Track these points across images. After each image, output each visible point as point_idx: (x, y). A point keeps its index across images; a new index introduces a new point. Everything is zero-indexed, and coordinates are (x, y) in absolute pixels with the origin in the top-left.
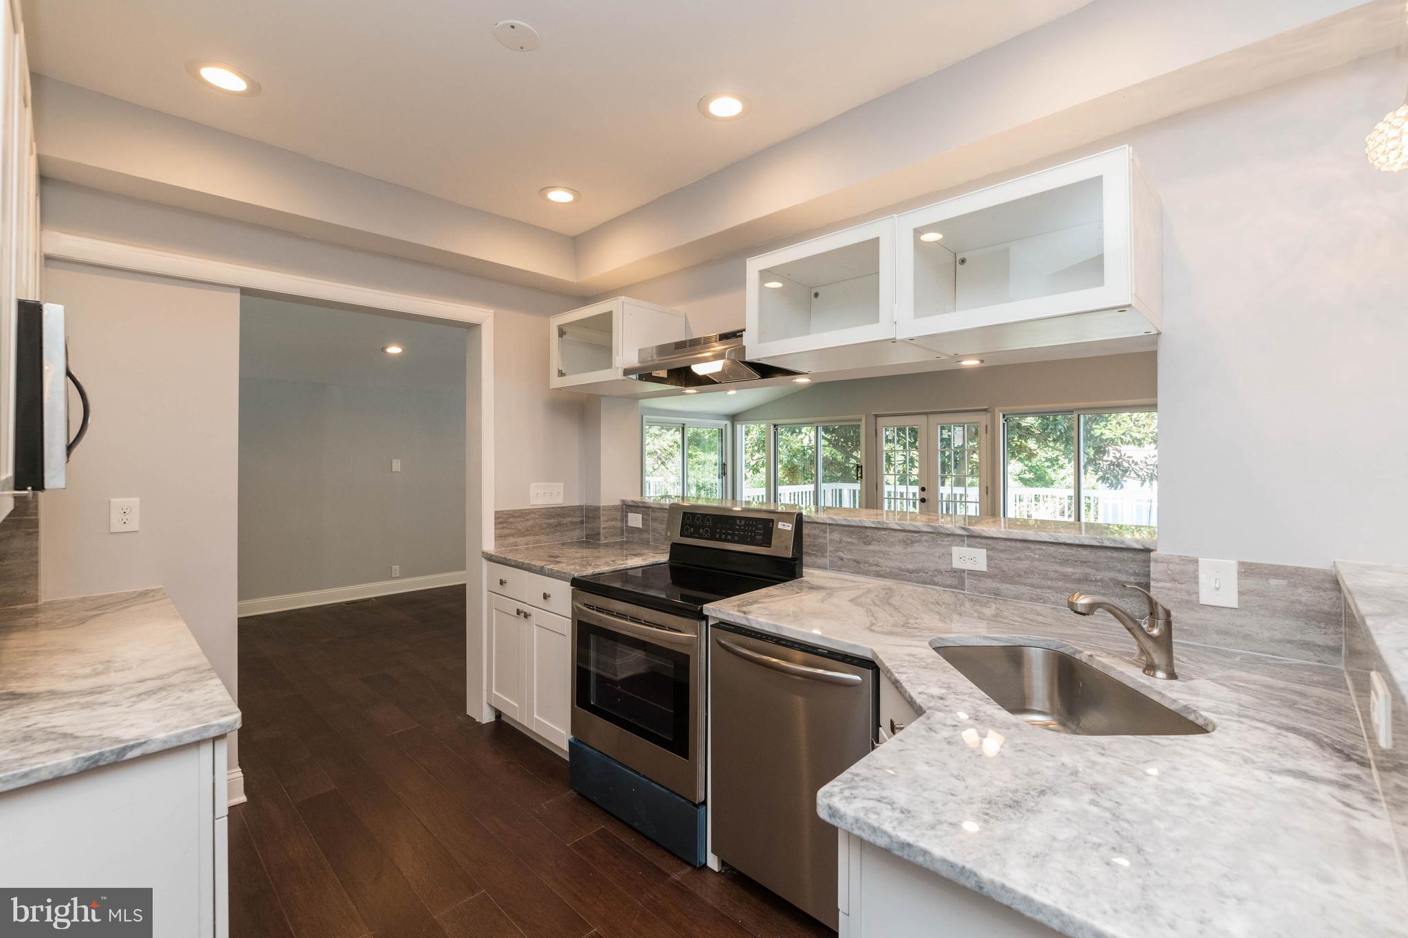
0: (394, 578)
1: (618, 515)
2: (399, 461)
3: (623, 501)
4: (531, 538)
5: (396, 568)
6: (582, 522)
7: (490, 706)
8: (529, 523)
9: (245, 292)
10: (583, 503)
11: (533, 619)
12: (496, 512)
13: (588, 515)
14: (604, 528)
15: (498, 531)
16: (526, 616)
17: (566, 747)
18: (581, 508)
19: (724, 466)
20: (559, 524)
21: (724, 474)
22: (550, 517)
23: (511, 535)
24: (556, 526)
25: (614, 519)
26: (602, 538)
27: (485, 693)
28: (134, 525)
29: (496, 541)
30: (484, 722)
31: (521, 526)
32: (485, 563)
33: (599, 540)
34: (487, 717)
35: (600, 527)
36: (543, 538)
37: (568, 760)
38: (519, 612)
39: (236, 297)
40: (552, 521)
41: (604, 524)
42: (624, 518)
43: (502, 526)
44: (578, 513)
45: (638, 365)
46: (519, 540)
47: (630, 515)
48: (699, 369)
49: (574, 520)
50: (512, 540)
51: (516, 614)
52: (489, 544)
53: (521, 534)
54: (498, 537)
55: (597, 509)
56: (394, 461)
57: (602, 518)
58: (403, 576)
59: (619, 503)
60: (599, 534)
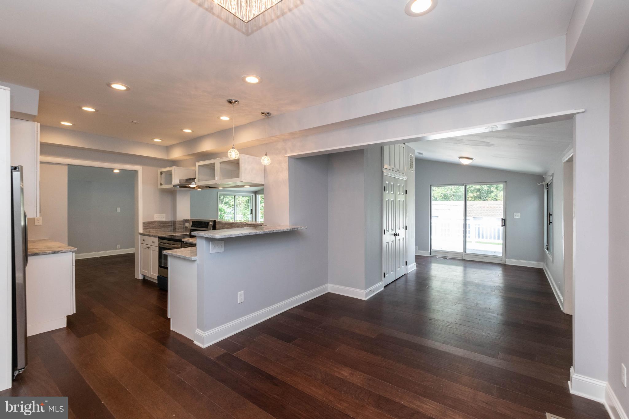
0: (118, 249)
1: (183, 223)
2: (120, 208)
3: (184, 219)
4: (155, 229)
5: (119, 246)
6: (172, 225)
7: (141, 274)
8: (154, 225)
9: (69, 165)
10: (172, 220)
11: (151, 249)
12: (143, 222)
13: (174, 223)
14: (178, 227)
15: (144, 227)
16: (149, 248)
17: (156, 278)
18: (171, 221)
19: (252, 210)
20: (164, 226)
21: (252, 213)
22: (161, 224)
23: (149, 228)
24: (163, 226)
25: (182, 224)
26: (177, 230)
27: (140, 271)
28: (41, 223)
29: (143, 230)
30: (140, 279)
31: (151, 226)
32: (140, 236)
33: (176, 230)
34: (140, 277)
35: (176, 227)
36: (159, 229)
37: (157, 283)
38: (147, 247)
39: (66, 167)
40: (161, 225)
41: (177, 225)
42: (184, 224)
43: (145, 226)
44: (171, 223)
45: (179, 184)
46: (151, 230)
47: (186, 223)
48: (191, 186)
49: (169, 225)
50: (148, 230)
51: (146, 248)
52: (141, 230)
53: (151, 228)
54: (143, 229)
55: (175, 221)
56: (118, 208)
57: (177, 224)
58: (121, 248)
59: (183, 220)
60: (176, 228)
